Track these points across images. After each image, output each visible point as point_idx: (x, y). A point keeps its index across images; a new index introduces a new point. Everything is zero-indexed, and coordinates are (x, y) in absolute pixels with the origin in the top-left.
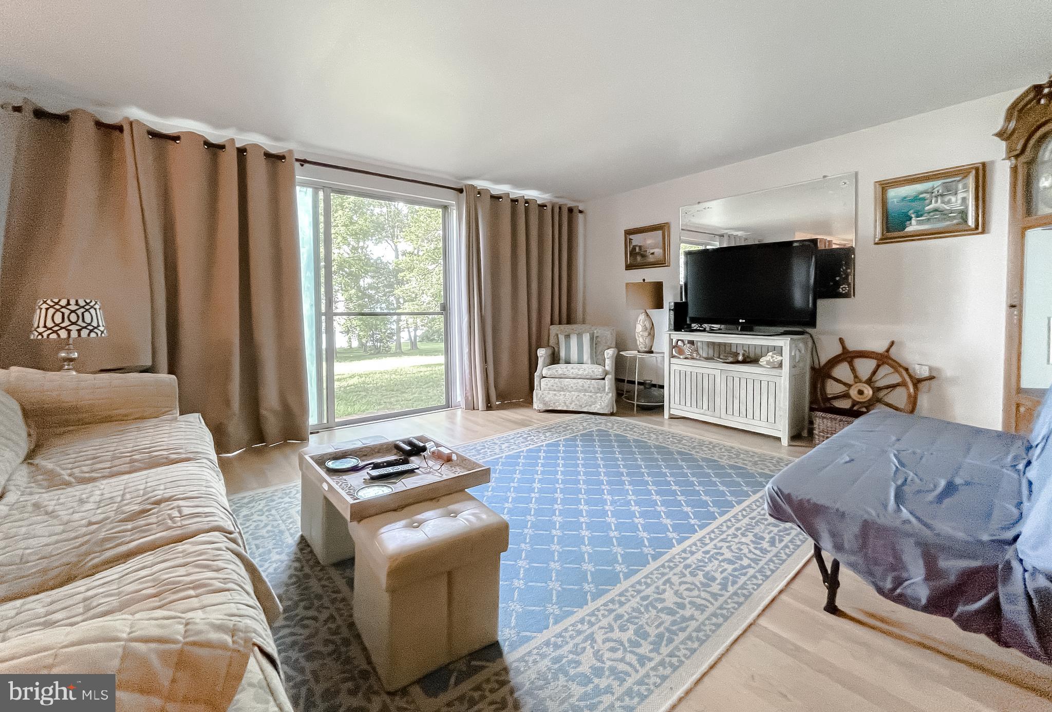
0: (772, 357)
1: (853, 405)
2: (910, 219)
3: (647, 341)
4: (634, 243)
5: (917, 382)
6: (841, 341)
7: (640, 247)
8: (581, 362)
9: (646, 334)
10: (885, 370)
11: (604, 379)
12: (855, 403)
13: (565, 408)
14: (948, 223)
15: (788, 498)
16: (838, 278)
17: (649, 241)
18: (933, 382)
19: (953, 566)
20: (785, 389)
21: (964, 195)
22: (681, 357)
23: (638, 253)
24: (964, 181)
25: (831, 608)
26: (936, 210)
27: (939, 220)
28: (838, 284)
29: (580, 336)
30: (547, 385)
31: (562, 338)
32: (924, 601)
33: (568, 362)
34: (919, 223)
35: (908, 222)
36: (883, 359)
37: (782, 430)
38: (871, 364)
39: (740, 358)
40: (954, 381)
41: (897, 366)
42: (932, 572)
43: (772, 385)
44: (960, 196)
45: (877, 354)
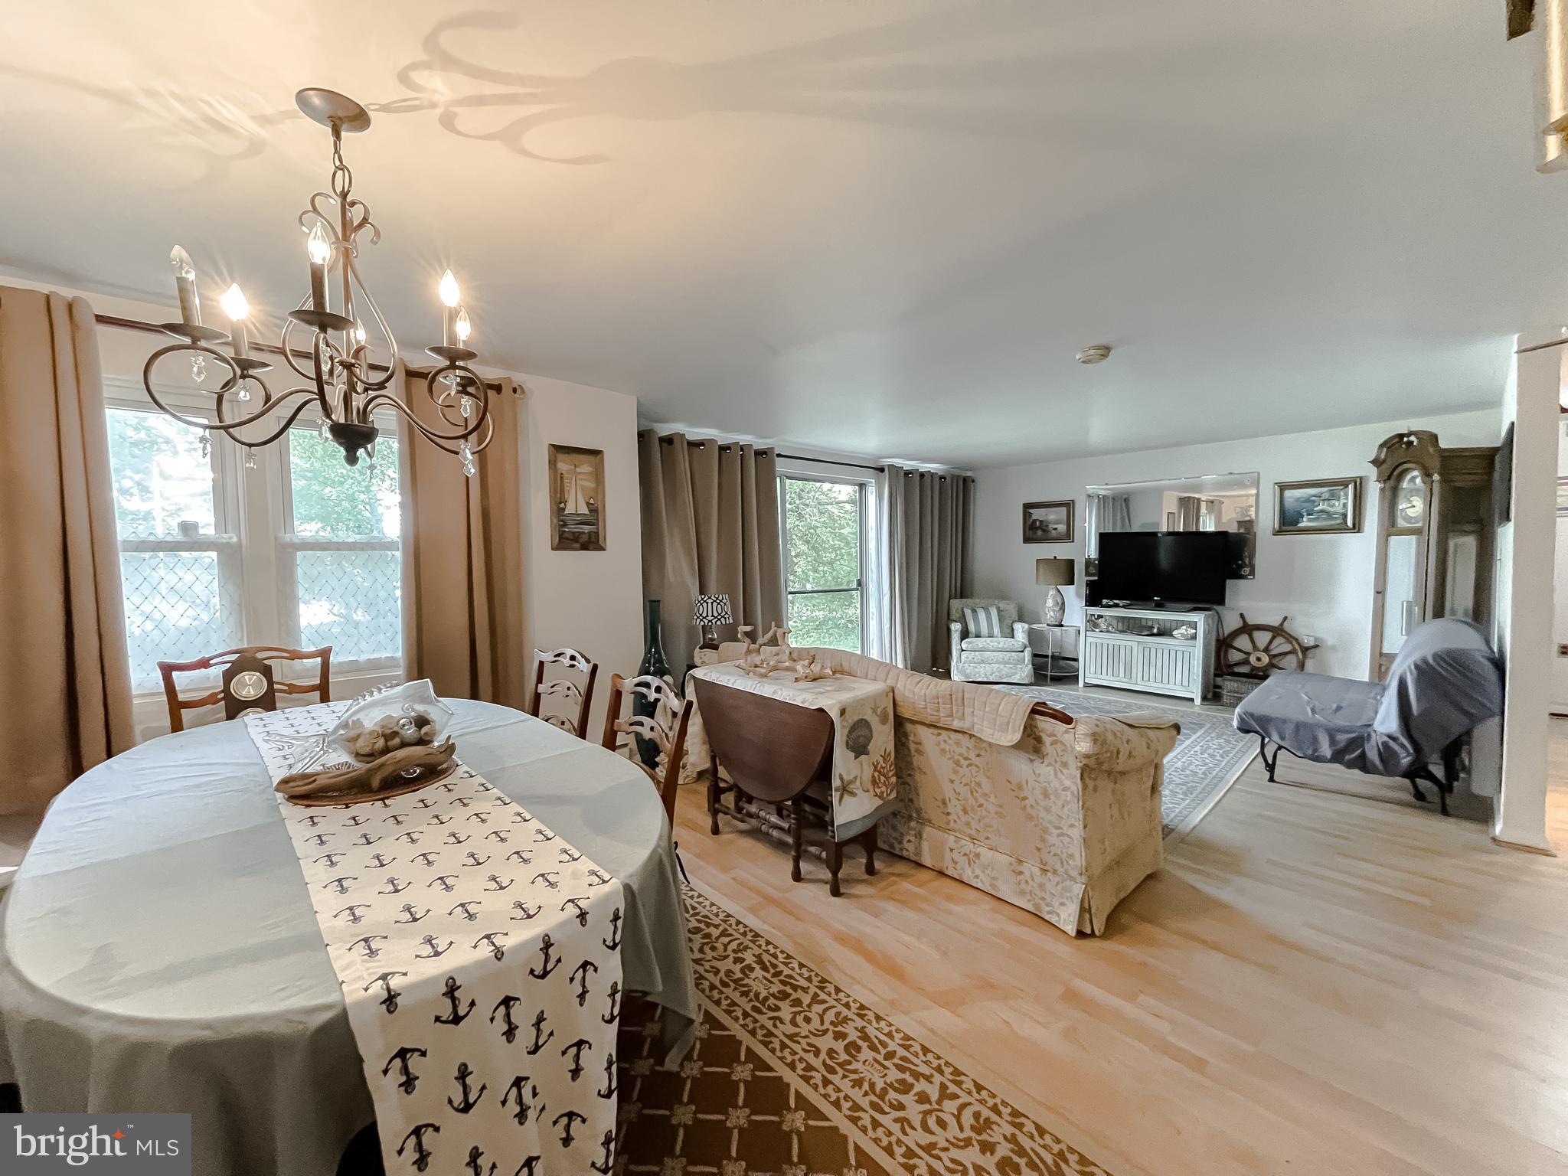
0: (1186, 630)
1: (1252, 670)
2: (1302, 517)
3: (1058, 615)
4: (1034, 517)
5: (1305, 650)
6: (1242, 615)
7: (1041, 522)
8: (991, 636)
9: (1057, 609)
10: (1279, 640)
11: (1022, 652)
12: (1254, 668)
13: (985, 680)
14: (1332, 522)
15: (1252, 715)
16: (1240, 562)
17: (1054, 517)
18: (1317, 651)
19: (1343, 738)
20: (1198, 657)
21: (1345, 501)
22: (1097, 630)
23: (1039, 528)
24: (1346, 490)
25: (1271, 780)
26: (1322, 511)
27: (1326, 519)
28: (1240, 567)
29: (986, 609)
30: (968, 658)
31: (968, 612)
32: (1329, 757)
33: (978, 636)
34: (1310, 520)
35: (1301, 519)
36: (1278, 631)
37: (1196, 694)
38: (1267, 636)
39: (1155, 631)
40: (1334, 648)
41: (1290, 638)
42: (1333, 741)
43: (1186, 655)
44: (1343, 501)
45: (1273, 627)
